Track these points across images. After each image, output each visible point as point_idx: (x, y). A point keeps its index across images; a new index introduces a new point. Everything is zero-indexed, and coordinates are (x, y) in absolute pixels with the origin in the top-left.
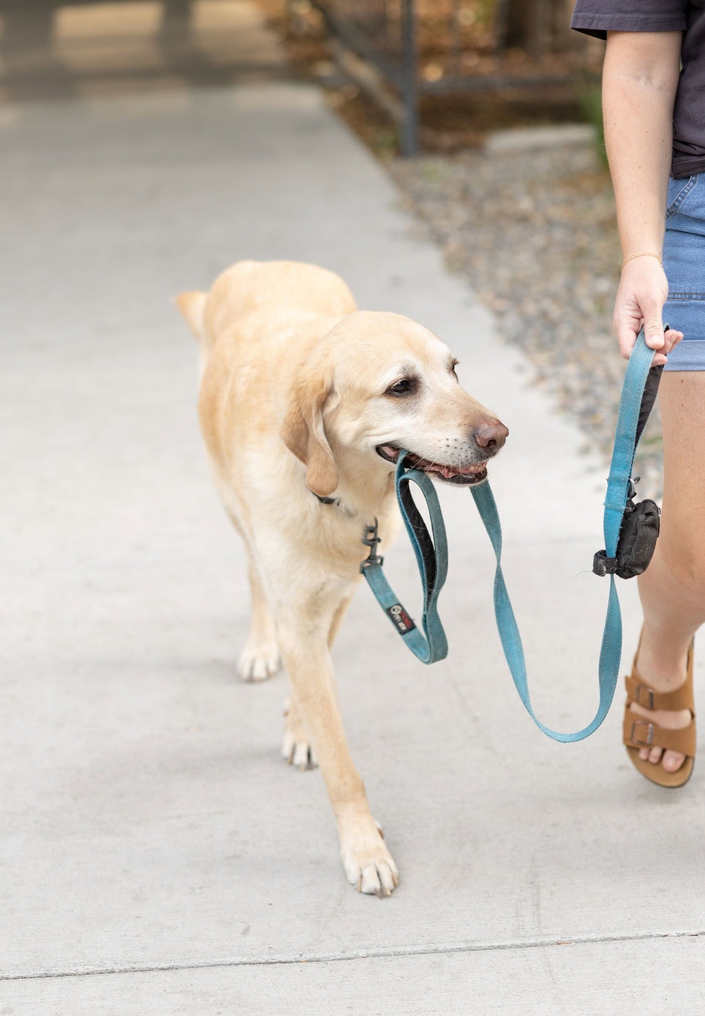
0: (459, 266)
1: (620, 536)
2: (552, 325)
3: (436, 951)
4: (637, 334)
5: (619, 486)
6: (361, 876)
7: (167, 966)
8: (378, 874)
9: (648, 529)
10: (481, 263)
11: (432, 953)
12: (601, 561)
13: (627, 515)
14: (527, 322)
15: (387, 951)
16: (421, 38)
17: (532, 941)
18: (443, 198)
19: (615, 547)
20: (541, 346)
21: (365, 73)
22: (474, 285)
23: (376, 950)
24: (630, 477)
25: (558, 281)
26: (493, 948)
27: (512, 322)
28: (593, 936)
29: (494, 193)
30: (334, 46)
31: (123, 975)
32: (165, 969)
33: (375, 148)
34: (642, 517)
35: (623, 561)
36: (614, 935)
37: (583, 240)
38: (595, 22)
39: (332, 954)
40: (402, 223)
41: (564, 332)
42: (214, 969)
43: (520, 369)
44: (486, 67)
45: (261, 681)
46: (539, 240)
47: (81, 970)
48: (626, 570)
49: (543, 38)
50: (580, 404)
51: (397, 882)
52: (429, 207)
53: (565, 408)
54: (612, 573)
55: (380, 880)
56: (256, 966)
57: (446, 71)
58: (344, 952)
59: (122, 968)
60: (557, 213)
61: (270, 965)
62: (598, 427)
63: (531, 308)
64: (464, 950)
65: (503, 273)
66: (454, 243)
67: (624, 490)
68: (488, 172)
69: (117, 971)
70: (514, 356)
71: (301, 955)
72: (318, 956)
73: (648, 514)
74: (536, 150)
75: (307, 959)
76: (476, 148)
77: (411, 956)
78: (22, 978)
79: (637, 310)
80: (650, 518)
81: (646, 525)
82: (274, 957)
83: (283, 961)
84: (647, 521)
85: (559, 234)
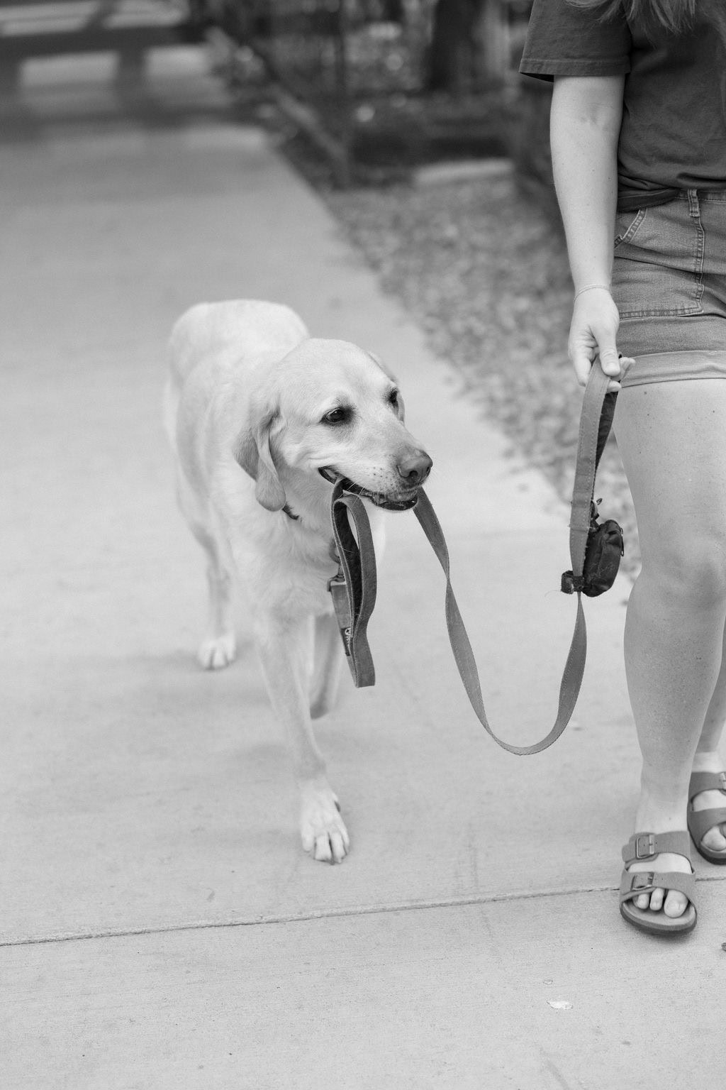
0: (392, 288)
1: (586, 555)
2: (476, 340)
3: (384, 910)
4: (592, 362)
5: (583, 507)
6: (315, 845)
7: (140, 930)
8: (330, 843)
9: (612, 547)
10: (412, 286)
11: (380, 911)
12: (569, 580)
13: (591, 535)
14: (455, 337)
15: (339, 911)
16: (354, 82)
17: (470, 899)
18: (376, 227)
19: (582, 566)
20: (468, 360)
21: (303, 114)
22: (406, 305)
23: (330, 910)
24: (592, 498)
25: (482, 301)
26: (434, 906)
27: (441, 338)
28: (526, 893)
29: (423, 222)
30: (275, 90)
31: (100, 940)
32: (139, 933)
33: (314, 183)
34: (605, 536)
35: (590, 579)
36: (545, 891)
37: (504, 263)
38: (544, 67)
39: (290, 915)
40: (340, 250)
41: (488, 347)
42: (184, 932)
43: (449, 381)
44: (411, 108)
45: (220, 668)
46: (463, 264)
47: (61, 936)
48: (593, 588)
49: (464, 81)
50: (505, 412)
51: (347, 851)
52: (364, 234)
53: (490, 415)
54: (579, 591)
55: (331, 849)
56: (221, 928)
57: (377, 112)
58: (301, 913)
59: (99, 933)
60: (480, 239)
61: (234, 927)
62: (520, 431)
63: (458, 325)
64: (409, 909)
65: (433, 295)
66: (387, 268)
67: (587, 511)
68: (417, 202)
69: (94, 936)
70: (443, 369)
71: (262, 917)
72: (277, 917)
73: (612, 533)
74: (460, 183)
75: (267, 920)
76: (405, 181)
77: (361, 915)
78: (7, 944)
79: (592, 340)
80: (613, 537)
81: (610, 543)
82: (237, 919)
83: (246, 923)
84: (611, 539)
85: (482, 258)
